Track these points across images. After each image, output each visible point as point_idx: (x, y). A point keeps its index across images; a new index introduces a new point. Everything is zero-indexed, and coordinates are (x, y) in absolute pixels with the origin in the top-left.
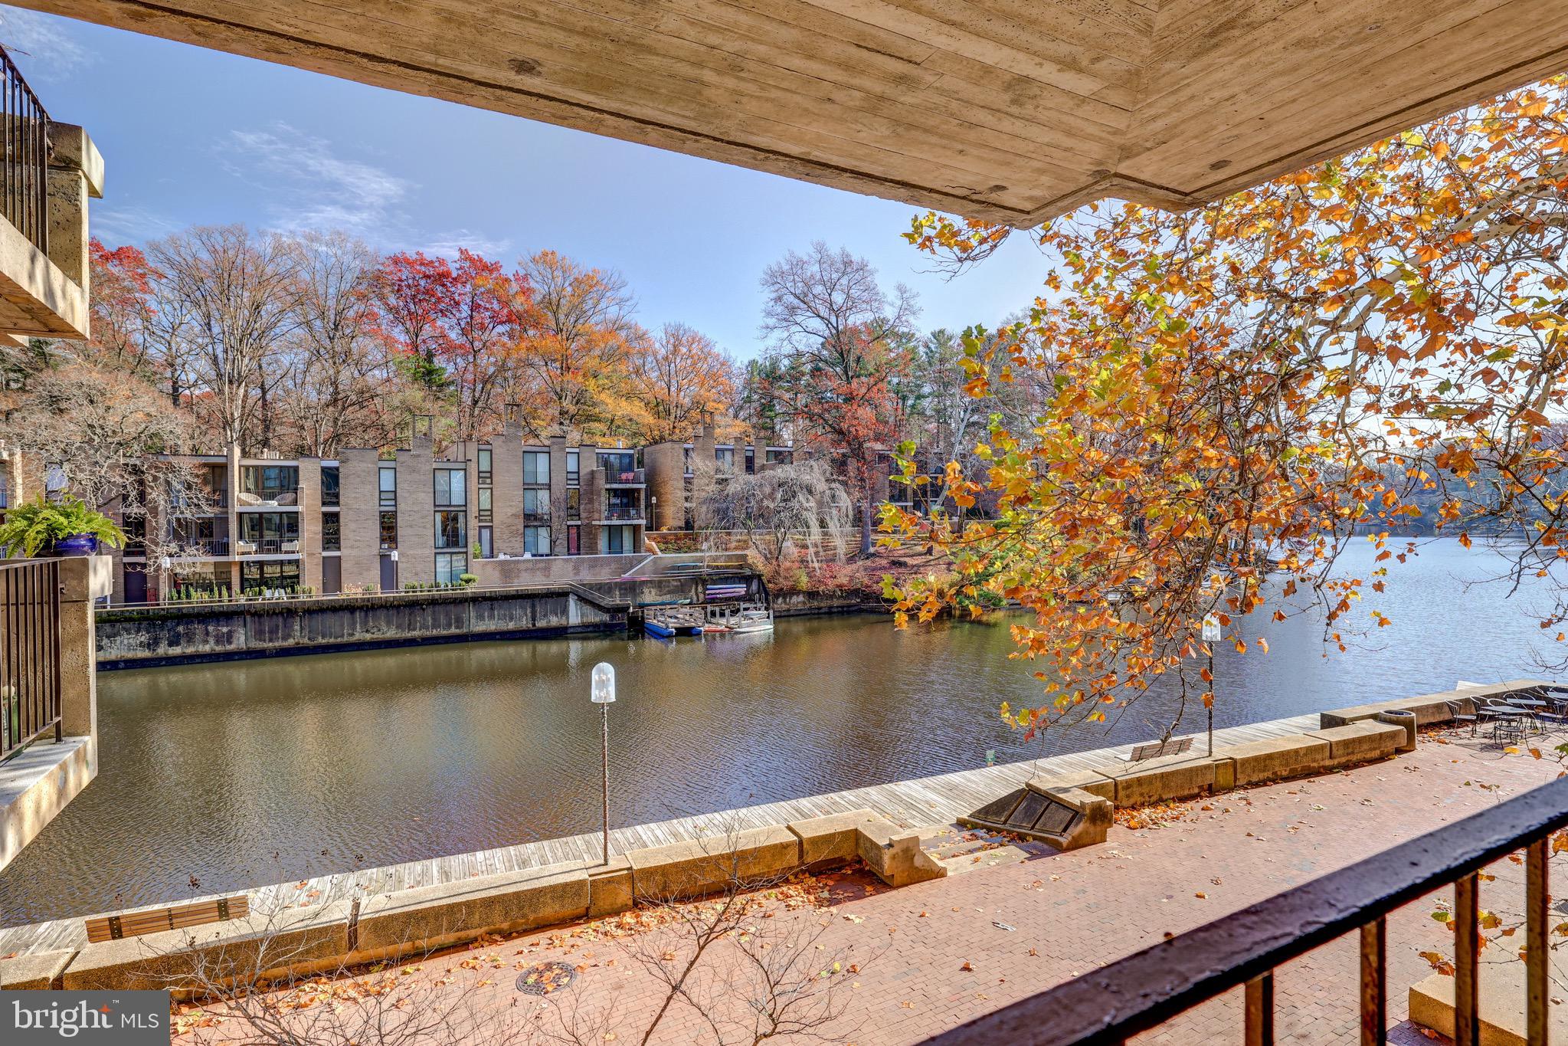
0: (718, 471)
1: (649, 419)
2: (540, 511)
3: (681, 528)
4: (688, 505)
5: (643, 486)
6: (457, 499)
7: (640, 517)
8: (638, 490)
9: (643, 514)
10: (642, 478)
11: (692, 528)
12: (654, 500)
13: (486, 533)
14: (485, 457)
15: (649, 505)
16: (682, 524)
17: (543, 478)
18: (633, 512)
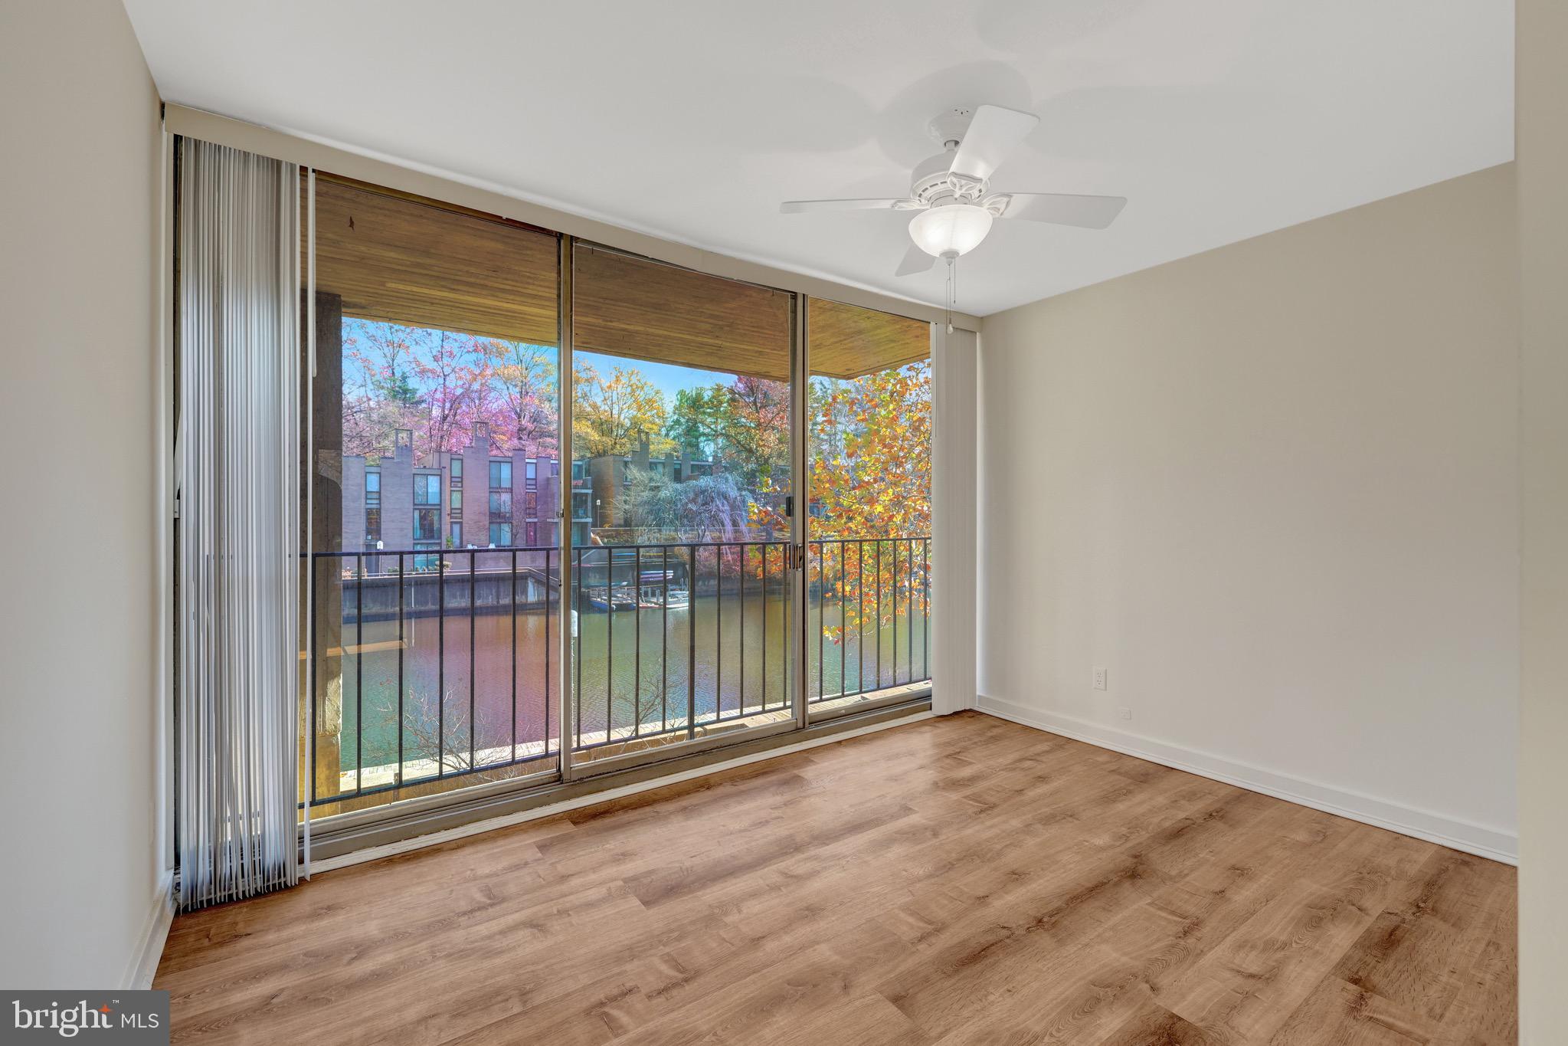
0: (651, 480)
1: (595, 436)
2: (503, 510)
3: (620, 526)
4: (627, 507)
5: (590, 491)
6: (433, 499)
7: (587, 517)
8: (586, 495)
9: (590, 514)
10: (589, 486)
11: (630, 526)
12: (598, 502)
13: (456, 528)
14: (456, 465)
15: (594, 506)
16: (622, 522)
17: (506, 484)
18: (581, 512)
